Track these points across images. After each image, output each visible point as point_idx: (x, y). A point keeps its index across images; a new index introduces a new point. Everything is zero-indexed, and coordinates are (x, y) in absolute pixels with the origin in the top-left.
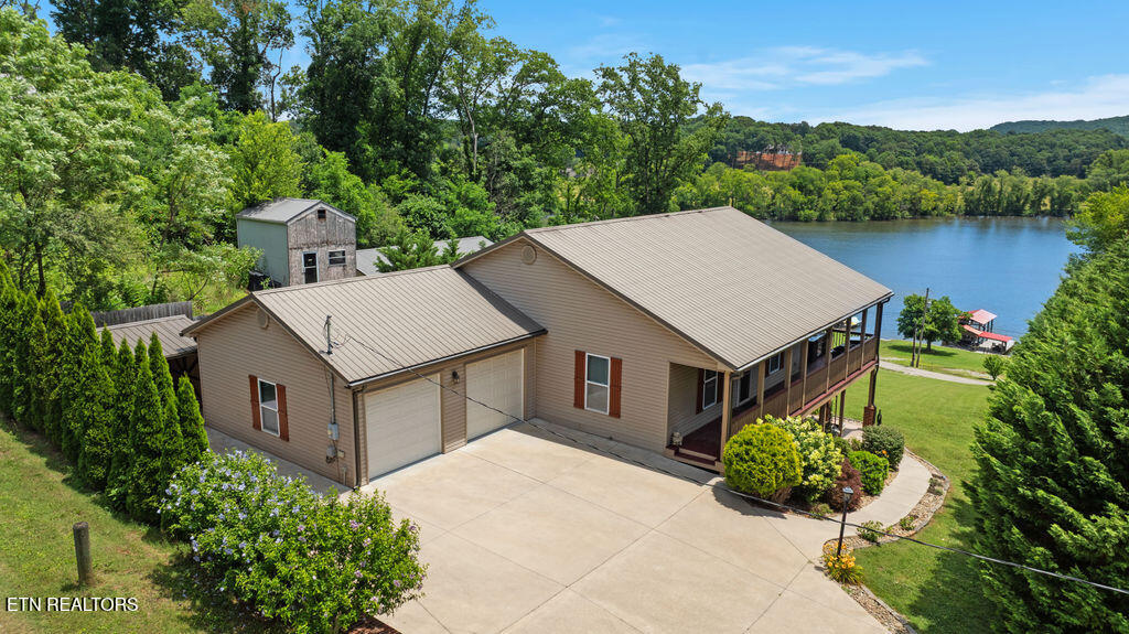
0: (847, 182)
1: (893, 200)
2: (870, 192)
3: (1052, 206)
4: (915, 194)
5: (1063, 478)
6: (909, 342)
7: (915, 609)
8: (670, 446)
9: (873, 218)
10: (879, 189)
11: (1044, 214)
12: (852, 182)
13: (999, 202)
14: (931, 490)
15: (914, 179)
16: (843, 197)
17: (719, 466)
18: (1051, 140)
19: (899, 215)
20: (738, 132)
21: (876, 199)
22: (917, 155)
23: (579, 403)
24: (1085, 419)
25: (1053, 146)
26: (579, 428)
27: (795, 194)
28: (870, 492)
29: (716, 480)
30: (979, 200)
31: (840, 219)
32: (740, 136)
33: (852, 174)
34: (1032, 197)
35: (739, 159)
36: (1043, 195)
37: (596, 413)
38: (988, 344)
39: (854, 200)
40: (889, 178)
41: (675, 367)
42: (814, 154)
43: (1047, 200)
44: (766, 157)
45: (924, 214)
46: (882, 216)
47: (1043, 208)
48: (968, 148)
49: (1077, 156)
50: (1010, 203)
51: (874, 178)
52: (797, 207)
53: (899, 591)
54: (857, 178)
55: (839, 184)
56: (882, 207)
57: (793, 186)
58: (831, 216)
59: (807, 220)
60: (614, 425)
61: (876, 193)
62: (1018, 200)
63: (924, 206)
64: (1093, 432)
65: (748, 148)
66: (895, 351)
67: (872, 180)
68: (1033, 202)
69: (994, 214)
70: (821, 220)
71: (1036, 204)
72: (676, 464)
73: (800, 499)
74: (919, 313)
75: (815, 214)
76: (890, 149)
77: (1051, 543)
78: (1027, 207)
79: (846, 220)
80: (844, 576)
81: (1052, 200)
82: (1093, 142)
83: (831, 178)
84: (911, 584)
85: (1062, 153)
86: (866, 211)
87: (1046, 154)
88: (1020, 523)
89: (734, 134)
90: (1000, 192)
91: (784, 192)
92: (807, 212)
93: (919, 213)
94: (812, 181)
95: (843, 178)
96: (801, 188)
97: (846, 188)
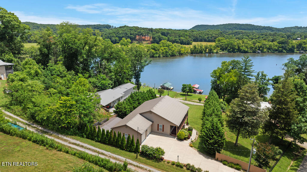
0: (165, 47)
1: (175, 51)
2: (170, 50)
3: (209, 51)
4: (180, 50)
5: (209, 137)
6: (184, 93)
7: (198, 149)
8: (170, 134)
9: (171, 56)
10: (172, 49)
11: (207, 53)
12: (166, 47)
13: (198, 50)
14: (197, 134)
15: (179, 46)
16: (164, 51)
17: (176, 136)
18: (208, 33)
19: (176, 55)
20: (136, 31)
21: (171, 51)
22: (179, 37)
23: (158, 130)
24: (210, 133)
25: (208, 34)
26: (158, 133)
27: (153, 51)
28: (191, 136)
29: (176, 138)
30: (193, 50)
31: (163, 56)
32: (137, 33)
33: (165, 45)
34: (205, 49)
35: (136, 38)
36: (207, 49)
37: (160, 131)
38: (198, 92)
39: (166, 52)
40: (174, 46)
41: (171, 126)
42: (155, 37)
43: (207, 50)
44: (143, 38)
45: (182, 54)
46: (173, 55)
47: (207, 52)
48: (190, 35)
49: (213, 37)
50: (200, 51)
51: (170, 46)
52: (154, 54)
53: (196, 147)
54: (167, 46)
55: (163, 48)
56: (173, 53)
57: (152, 48)
58: (161, 56)
59: (156, 57)
60: (163, 132)
61: (171, 50)
62: (202, 50)
63: (182, 52)
64: (211, 134)
65: (138, 35)
66: (181, 96)
67: (170, 47)
68: (205, 50)
69: (197, 53)
70: (159, 57)
71: (205, 51)
72: (171, 136)
73: (185, 139)
74: (185, 88)
75: (158, 55)
76: (173, 36)
77: (208, 143)
78: (204, 51)
79: (165, 57)
80: (191, 147)
81: (208, 50)
82: (216, 33)
83: (161, 47)
84: (197, 146)
85: (210, 36)
86: (169, 54)
87: (207, 36)
88: (206, 141)
89: (135, 32)
90: (198, 48)
91: (151, 50)
92: (156, 55)
93: (181, 54)
94: (156, 47)
95: (164, 46)
96: (154, 49)
97: (164, 49)
